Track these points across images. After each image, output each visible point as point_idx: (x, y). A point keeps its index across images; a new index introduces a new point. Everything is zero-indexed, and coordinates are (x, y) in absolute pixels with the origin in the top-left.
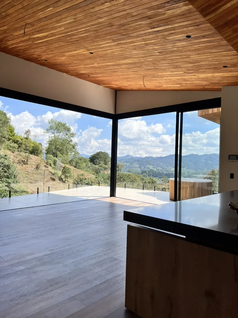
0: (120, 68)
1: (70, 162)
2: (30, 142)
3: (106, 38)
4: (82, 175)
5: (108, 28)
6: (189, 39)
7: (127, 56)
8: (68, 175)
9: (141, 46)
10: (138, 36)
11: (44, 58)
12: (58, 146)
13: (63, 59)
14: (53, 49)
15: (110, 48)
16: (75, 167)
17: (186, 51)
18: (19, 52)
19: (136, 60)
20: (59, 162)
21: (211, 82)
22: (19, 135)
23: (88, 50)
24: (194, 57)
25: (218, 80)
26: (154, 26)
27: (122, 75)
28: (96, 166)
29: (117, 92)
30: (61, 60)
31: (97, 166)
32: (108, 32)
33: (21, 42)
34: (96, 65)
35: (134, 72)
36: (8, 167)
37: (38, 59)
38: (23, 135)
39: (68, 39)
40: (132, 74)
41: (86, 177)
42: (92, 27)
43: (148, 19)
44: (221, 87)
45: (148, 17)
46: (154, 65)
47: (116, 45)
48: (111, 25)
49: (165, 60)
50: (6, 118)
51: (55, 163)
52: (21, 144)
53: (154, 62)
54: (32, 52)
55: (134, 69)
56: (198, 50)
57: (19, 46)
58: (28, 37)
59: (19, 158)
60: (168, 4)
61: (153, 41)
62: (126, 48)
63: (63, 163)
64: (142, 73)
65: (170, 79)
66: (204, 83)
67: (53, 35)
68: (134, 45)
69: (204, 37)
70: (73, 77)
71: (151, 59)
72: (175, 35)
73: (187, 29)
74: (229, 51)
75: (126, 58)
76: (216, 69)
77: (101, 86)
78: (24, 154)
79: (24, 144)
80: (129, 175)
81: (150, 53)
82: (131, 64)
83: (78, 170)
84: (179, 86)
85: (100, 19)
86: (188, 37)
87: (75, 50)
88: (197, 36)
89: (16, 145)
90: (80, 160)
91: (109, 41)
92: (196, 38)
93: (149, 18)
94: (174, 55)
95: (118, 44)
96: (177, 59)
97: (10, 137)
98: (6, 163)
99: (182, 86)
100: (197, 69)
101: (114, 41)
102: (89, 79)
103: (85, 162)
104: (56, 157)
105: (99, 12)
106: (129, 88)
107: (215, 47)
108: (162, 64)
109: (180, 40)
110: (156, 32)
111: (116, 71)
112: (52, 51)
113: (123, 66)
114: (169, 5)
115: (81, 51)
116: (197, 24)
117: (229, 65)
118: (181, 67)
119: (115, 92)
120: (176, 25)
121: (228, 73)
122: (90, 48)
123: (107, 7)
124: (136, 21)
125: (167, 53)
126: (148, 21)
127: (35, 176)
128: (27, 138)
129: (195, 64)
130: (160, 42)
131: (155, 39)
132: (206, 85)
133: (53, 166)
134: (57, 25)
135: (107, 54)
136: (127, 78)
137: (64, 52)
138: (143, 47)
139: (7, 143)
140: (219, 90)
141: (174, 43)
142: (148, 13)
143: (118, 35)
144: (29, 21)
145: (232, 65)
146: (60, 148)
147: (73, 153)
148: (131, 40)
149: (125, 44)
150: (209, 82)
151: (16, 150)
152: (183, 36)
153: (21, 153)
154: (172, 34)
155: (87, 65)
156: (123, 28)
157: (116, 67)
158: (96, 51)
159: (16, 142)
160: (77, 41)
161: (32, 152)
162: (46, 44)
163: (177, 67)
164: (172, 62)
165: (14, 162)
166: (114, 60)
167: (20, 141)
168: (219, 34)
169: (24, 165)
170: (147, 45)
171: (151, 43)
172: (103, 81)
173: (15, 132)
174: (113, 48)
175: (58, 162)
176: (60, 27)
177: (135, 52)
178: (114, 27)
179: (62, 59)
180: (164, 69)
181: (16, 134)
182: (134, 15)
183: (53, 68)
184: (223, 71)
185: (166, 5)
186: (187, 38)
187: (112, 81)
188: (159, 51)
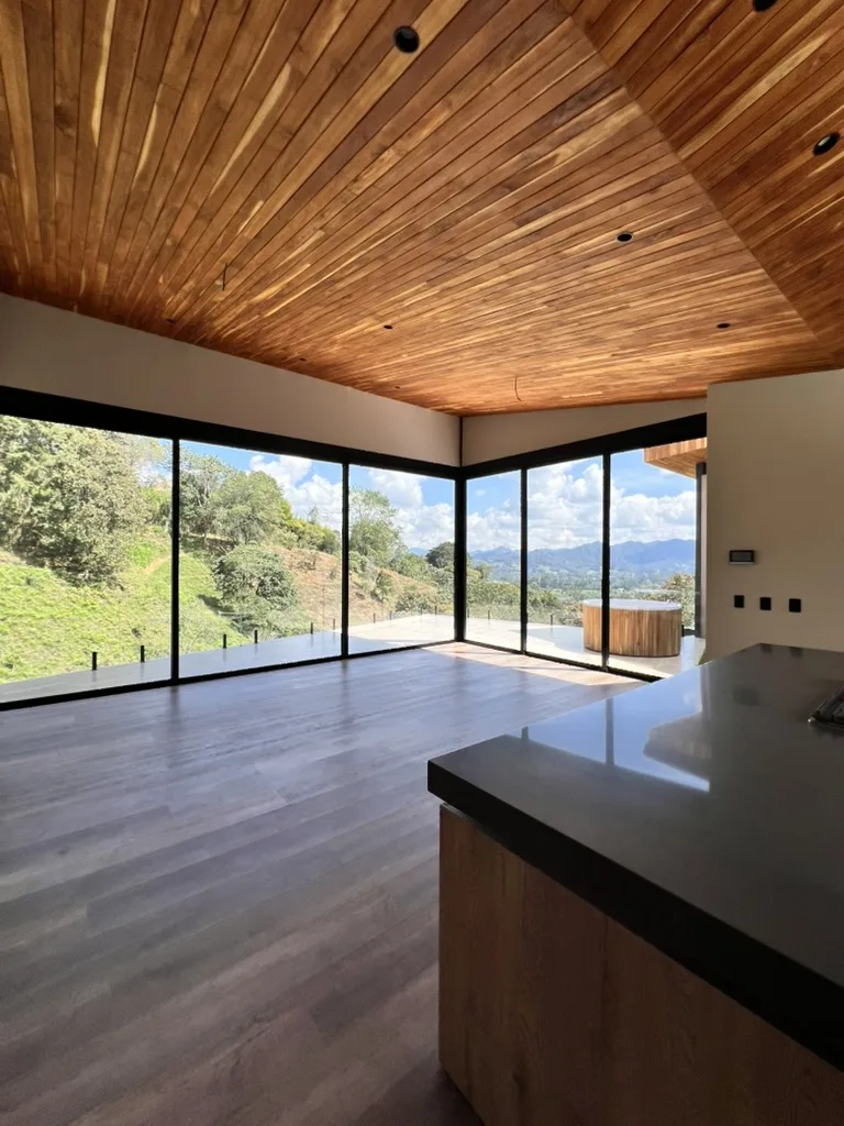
0: (459, 359)
1: (391, 564)
2: (319, 528)
3: (410, 278)
4: (413, 588)
5: (408, 246)
6: (628, 245)
7: (469, 323)
8: (388, 588)
9: (499, 288)
10: (486, 260)
11: (296, 354)
12: (368, 535)
13: (335, 349)
14: (306, 328)
15: (426, 307)
16: (400, 572)
17: (616, 290)
18: (247, 346)
19: (492, 334)
20: (370, 565)
21: (680, 376)
22: (298, 517)
23: (381, 319)
24: (640, 306)
25: (699, 369)
26: (525, 216)
27: (468, 378)
28: (439, 570)
29: (463, 420)
30: (329, 354)
31: (441, 570)
32: (411, 255)
33: (239, 317)
34: (405, 358)
35: (493, 366)
36: (280, 576)
37: (286, 358)
38: (306, 518)
39: (328, 293)
40: (487, 374)
41: (420, 592)
42: (372, 247)
43: (507, 190)
44: (705, 388)
45: (507, 182)
46: (538, 342)
47: (439, 296)
48: (414, 233)
49: (563, 325)
50: (276, 487)
51: (363, 566)
52: (303, 533)
53: (536, 335)
54: (268, 341)
55: (491, 358)
56: (652, 279)
57: (240, 331)
58: (246, 302)
59: (301, 558)
60: (561, 115)
61: (527, 269)
62: (464, 300)
63: (377, 564)
64: (511, 369)
65: (579, 378)
66: (662, 380)
67: (291, 288)
68: (481, 290)
69: (670, 231)
70: (366, 393)
71: (528, 327)
72: (585, 236)
73: (620, 209)
74: (743, 272)
75: (467, 331)
76: (697, 335)
77: (427, 410)
78: (308, 551)
79: (309, 533)
80: (502, 586)
81: (524, 309)
82: (483, 345)
83: (406, 578)
84: (600, 393)
85: (383, 217)
86: (624, 237)
87: (352, 325)
88: (649, 231)
89: (295, 536)
90: (409, 559)
91: (419, 286)
92: (648, 239)
93: (509, 185)
94: (584, 305)
95: (443, 290)
96: (593, 319)
97: (284, 522)
98: (277, 568)
99: (608, 393)
100: (648, 339)
101: (431, 283)
102: (401, 395)
103: (418, 562)
104: (366, 554)
105: (373, 190)
106: (487, 408)
107: (701, 263)
108: (557, 337)
109: (600, 255)
110: (532, 238)
111: (451, 370)
112: (307, 332)
113: (467, 354)
114: (564, 118)
115: (366, 325)
116: (653, 183)
117: (735, 321)
118: (606, 341)
119: (458, 419)
120: (589, 200)
121: (729, 346)
122: (381, 313)
123: (391, 166)
124: (476, 204)
125: (568, 304)
126: (509, 198)
127: (329, 590)
128: (312, 523)
129: (641, 328)
130: (547, 269)
131: (533, 260)
132: (668, 386)
133: (361, 572)
134: (290, 257)
135: (424, 325)
136: (480, 384)
137: (331, 332)
138: (503, 293)
139: (279, 531)
140: (703, 395)
141: (585, 267)
142: (505, 169)
143: (439, 262)
144: (229, 254)
145: (743, 318)
146: (372, 537)
147: (396, 547)
148: (472, 272)
149: (460, 288)
150: (676, 376)
151: (295, 544)
152: (608, 238)
153: (303, 550)
154: (577, 234)
155: (387, 360)
156: (446, 236)
157: (449, 359)
158: (396, 318)
159: (294, 530)
160: (349, 296)
161: (322, 548)
162: (286, 316)
163: (595, 341)
164: (580, 328)
165: (291, 567)
166: (443, 340)
167: (302, 528)
168: (718, 213)
169: (309, 572)
170: (513, 282)
171: (524, 275)
172: (430, 396)
173: (292, 512)
174: (433, 305)
175: (368, 564)
176: (298, 260)
177: (487, 310)
178: (423, 237)
179: (334, 352)
180: (563, 351)
181: (294, 517)
182: (468, 182)
183: (322, 378)
184: (718, 340)
185: (557, 121)
186: (621, 243)
187: (447, 395)
188: (547, 298)
